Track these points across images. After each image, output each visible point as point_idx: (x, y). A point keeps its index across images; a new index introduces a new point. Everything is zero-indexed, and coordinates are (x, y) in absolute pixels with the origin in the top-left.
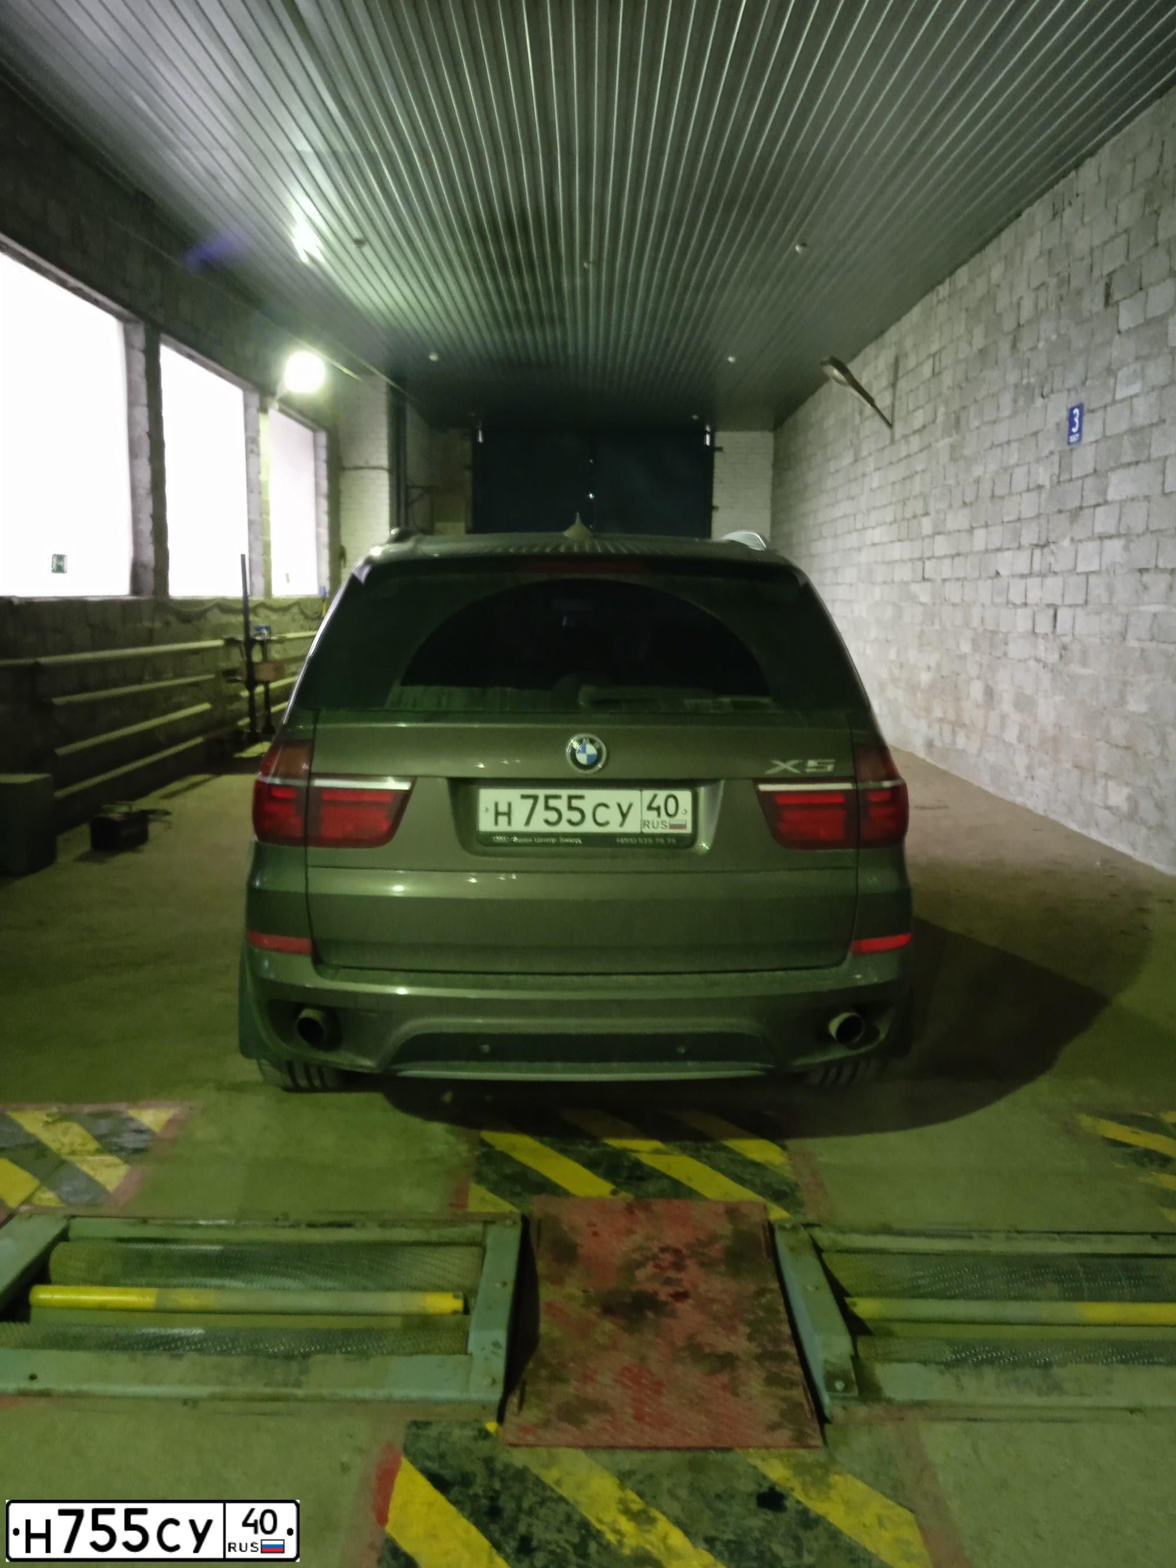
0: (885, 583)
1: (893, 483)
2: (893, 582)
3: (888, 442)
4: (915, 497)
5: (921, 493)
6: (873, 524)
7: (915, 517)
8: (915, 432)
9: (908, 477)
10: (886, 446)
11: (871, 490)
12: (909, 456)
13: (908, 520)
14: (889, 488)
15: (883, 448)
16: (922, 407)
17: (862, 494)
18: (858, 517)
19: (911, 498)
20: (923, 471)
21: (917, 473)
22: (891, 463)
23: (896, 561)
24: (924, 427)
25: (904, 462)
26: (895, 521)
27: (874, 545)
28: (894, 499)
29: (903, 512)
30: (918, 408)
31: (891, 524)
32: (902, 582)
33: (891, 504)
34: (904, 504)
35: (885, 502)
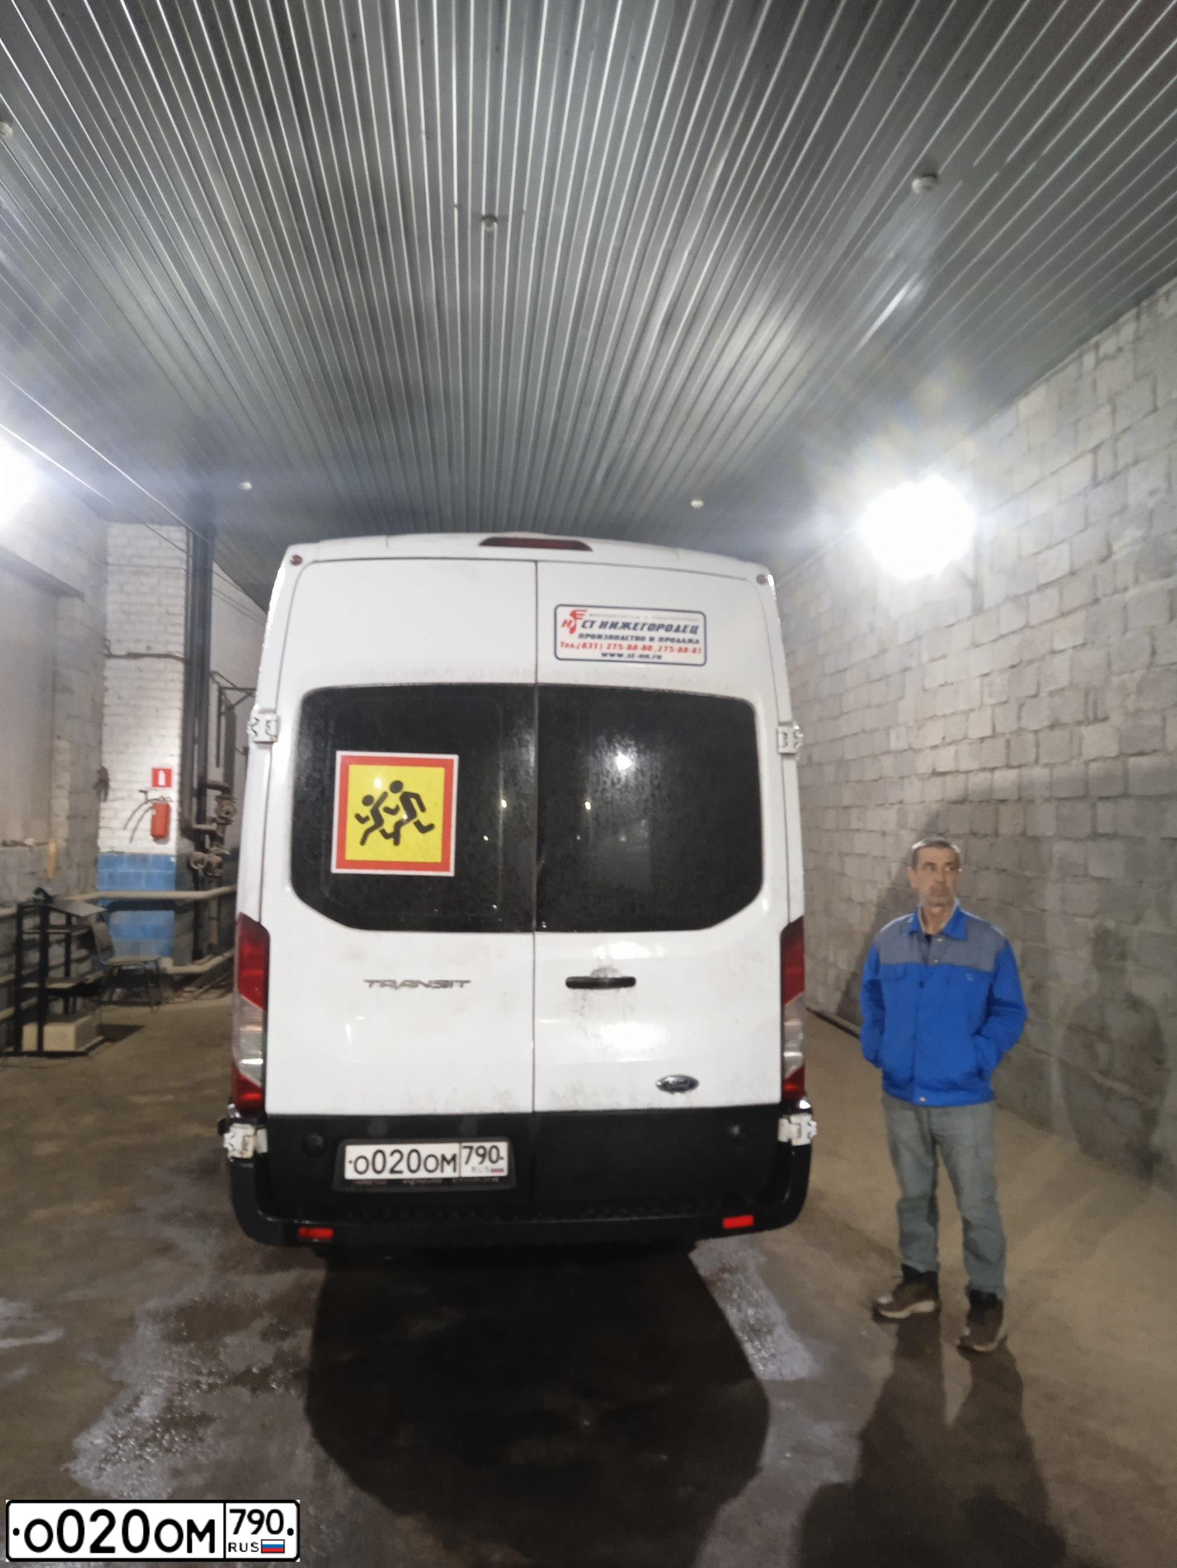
0: (974, 834)
1: (986, 675)
2: (996, 834)
3: (966, 611)
4: (1051, 694)
5: (1072, 685)
6: (938, 742)
7: (1052, 727)
8: (1042, 588)
9: (1030, 662)
10: (959, 621)
11: (925, 690)
12: (1027, 626)
13: (1036, 732)
14: (978, 682)
15: (953, 625)
16: (1062, 542)
17: (902, 698)
18: (893, 734)
19: (1043, 694)
20: (1074, 647)
21: (1053, 652)
22: (976, 645)
23: (1003, 801)
24: (1072, 573)
25: (1016, 639)
26: (994, 735)
27: (935, 773)
28: (994, 701)
29: (1019, 718)
30: (1049, 547)
31: (982, 739)
32: (1024, 834)
33: (981, 707)
34: (1021, 706)
35: (963, 706)
